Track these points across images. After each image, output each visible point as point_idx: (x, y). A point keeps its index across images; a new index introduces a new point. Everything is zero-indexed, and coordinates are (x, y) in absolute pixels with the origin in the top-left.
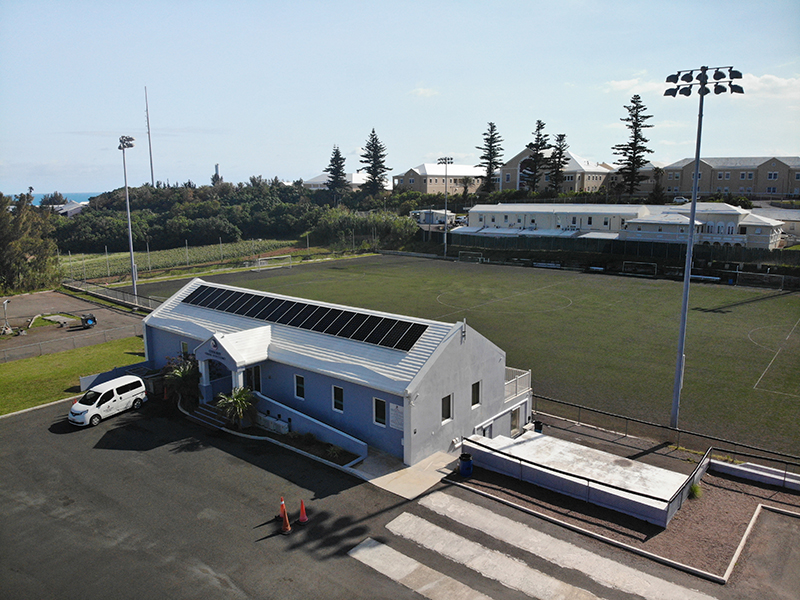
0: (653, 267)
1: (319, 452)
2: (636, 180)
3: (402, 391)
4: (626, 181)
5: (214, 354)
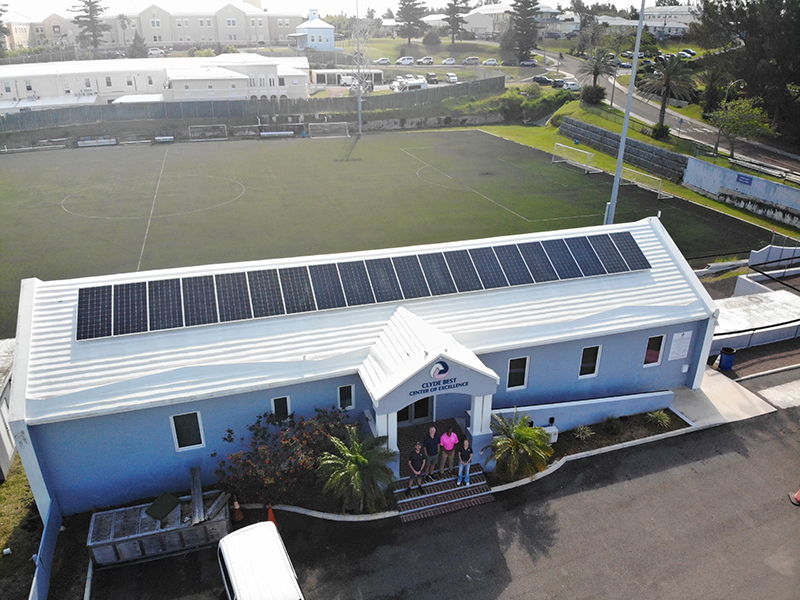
0: (221, 130)
1: (642, 431)
2: (98, 30)
3: (705, 313)
4: (85, 31)
5: (438, 386)
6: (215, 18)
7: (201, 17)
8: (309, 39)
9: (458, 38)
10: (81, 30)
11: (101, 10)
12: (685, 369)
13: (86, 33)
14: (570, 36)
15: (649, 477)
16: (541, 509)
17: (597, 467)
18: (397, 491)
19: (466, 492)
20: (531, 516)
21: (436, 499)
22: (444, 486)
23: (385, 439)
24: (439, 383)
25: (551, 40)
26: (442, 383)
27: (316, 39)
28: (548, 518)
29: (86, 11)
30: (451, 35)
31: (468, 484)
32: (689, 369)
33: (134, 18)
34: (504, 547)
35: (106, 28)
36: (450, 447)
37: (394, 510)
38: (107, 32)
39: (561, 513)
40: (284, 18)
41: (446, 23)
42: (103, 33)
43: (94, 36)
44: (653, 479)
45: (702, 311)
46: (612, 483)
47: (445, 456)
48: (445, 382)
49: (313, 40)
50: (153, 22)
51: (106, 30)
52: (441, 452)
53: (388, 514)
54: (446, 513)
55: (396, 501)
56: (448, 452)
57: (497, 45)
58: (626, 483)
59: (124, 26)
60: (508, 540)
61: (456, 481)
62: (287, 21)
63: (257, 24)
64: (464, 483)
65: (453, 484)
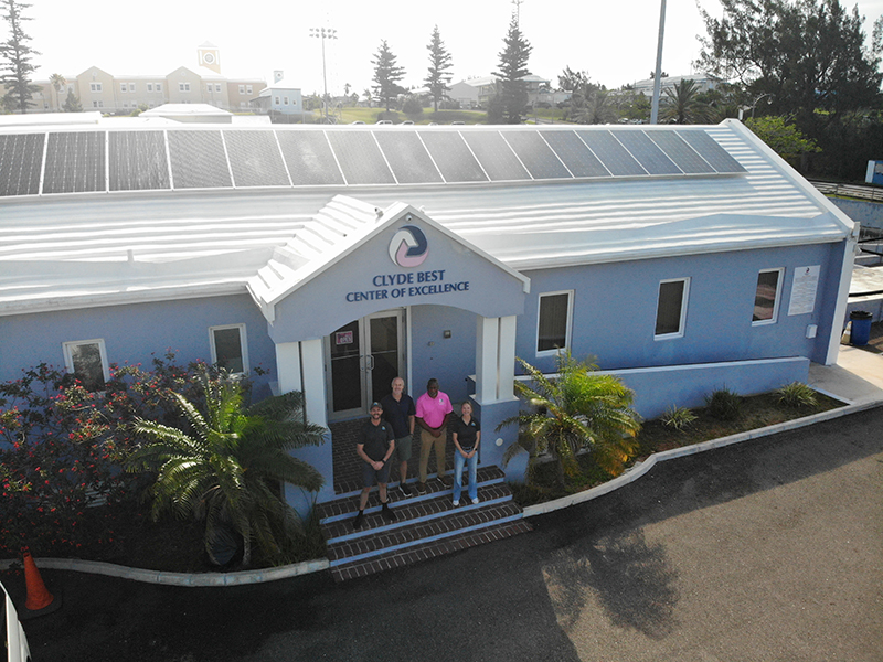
1: (773, 414)
2: (27, 91)
3: (838, 231)
4: (11, 92)
5: (406, 286)
6: (166, 81)
7: (148, 81)
8: (273, 101)
9: (441, 107)
10: (7, 92)
11: (31, 69)
12: (812, 332)
13: (14, 95)
14: (560, 106)
15: (813, 478)
16: (629, 540)
17: (715, 467)
18: (328, 520)
19: (473, 517)
20: (610, 552)
21: (412, 533)
22: (429, 507)
23: (297, 399)
24: (408, 278)
25: (543, 109)
26: (415, 278)
27: (282, 101)
28: (648, 554)
29: (13, 69)
30: (433, 103)
31: (476, 500)
32: (817, 334)
33: (70, 81)
34: (567, 617)
35: (36, 88)
36: (436, 420)
37: (319, 557)
38: (38, 94)
39: (670, 546)
40: (246, 84)
41: (428, 89)
42: (33, 94)
43: (21, 98)
44: (820, 482)
45: (834, 228)
46: (751, 491)
47: (427, 439)
48: (422, 277)
49: (277, 102)
50: (93, 86)
51: (36, 91)
52: (417, 433)
53: (304, 568)
54: (431, 560)
55: (323, 540)
56: (434, 431)
57: (484, 113)
58: (778, 490)
59: (57, 87)
60: (574, 604)
61: (451, 497)
62: (249, 87)
63: (214, 89)
64: (466, 499)
65: (446, 503)
